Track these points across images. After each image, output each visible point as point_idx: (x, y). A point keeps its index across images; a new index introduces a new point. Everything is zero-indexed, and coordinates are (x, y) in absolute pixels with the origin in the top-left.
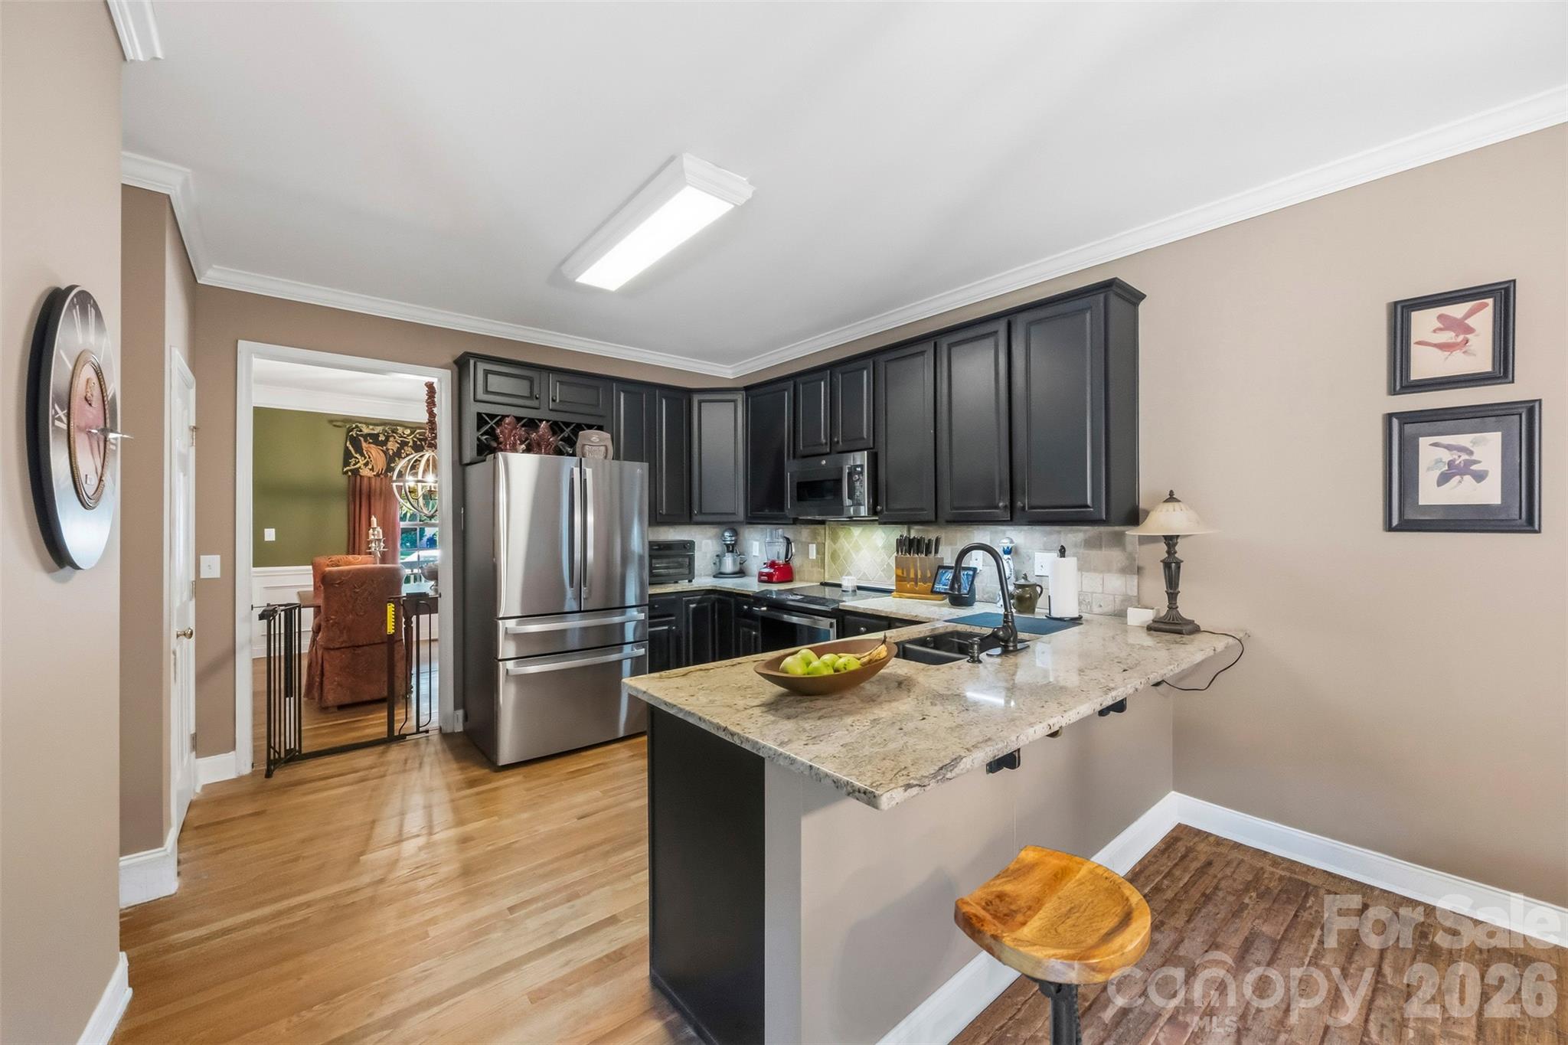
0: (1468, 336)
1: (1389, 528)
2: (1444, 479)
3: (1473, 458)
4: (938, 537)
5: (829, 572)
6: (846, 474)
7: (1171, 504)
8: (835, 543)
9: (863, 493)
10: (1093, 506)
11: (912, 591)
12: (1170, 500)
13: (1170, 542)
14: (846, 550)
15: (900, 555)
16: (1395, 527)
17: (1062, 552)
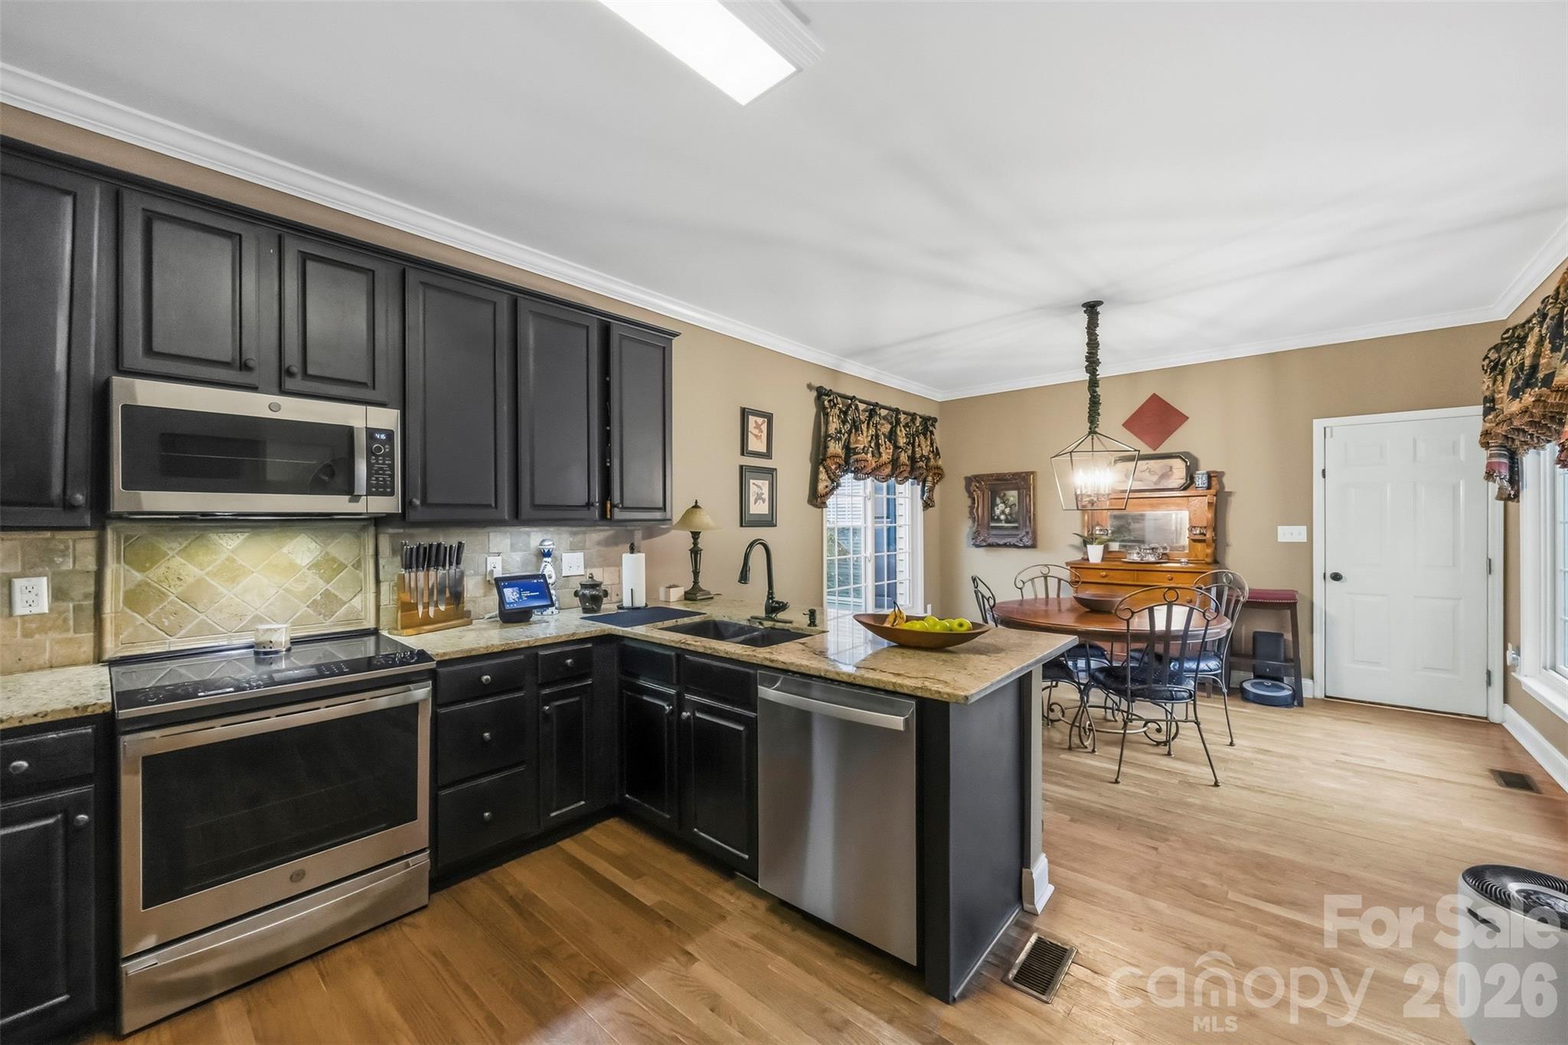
0: (762, 434)
1: (741, 525)
2: (756, 501)
3: (763, 491)
4: (460, 543)
5: (117, 635)
6: (361, 441)
7: (698, 510)
8: (142, 569)
9: (392, 476)
10: (664, 509)
11: (427, 621)
12: (696, 506)
13: (696, 535)
14: (190, 580)
15: (409, 573)
16: (744, 524)
17: (632, 550)
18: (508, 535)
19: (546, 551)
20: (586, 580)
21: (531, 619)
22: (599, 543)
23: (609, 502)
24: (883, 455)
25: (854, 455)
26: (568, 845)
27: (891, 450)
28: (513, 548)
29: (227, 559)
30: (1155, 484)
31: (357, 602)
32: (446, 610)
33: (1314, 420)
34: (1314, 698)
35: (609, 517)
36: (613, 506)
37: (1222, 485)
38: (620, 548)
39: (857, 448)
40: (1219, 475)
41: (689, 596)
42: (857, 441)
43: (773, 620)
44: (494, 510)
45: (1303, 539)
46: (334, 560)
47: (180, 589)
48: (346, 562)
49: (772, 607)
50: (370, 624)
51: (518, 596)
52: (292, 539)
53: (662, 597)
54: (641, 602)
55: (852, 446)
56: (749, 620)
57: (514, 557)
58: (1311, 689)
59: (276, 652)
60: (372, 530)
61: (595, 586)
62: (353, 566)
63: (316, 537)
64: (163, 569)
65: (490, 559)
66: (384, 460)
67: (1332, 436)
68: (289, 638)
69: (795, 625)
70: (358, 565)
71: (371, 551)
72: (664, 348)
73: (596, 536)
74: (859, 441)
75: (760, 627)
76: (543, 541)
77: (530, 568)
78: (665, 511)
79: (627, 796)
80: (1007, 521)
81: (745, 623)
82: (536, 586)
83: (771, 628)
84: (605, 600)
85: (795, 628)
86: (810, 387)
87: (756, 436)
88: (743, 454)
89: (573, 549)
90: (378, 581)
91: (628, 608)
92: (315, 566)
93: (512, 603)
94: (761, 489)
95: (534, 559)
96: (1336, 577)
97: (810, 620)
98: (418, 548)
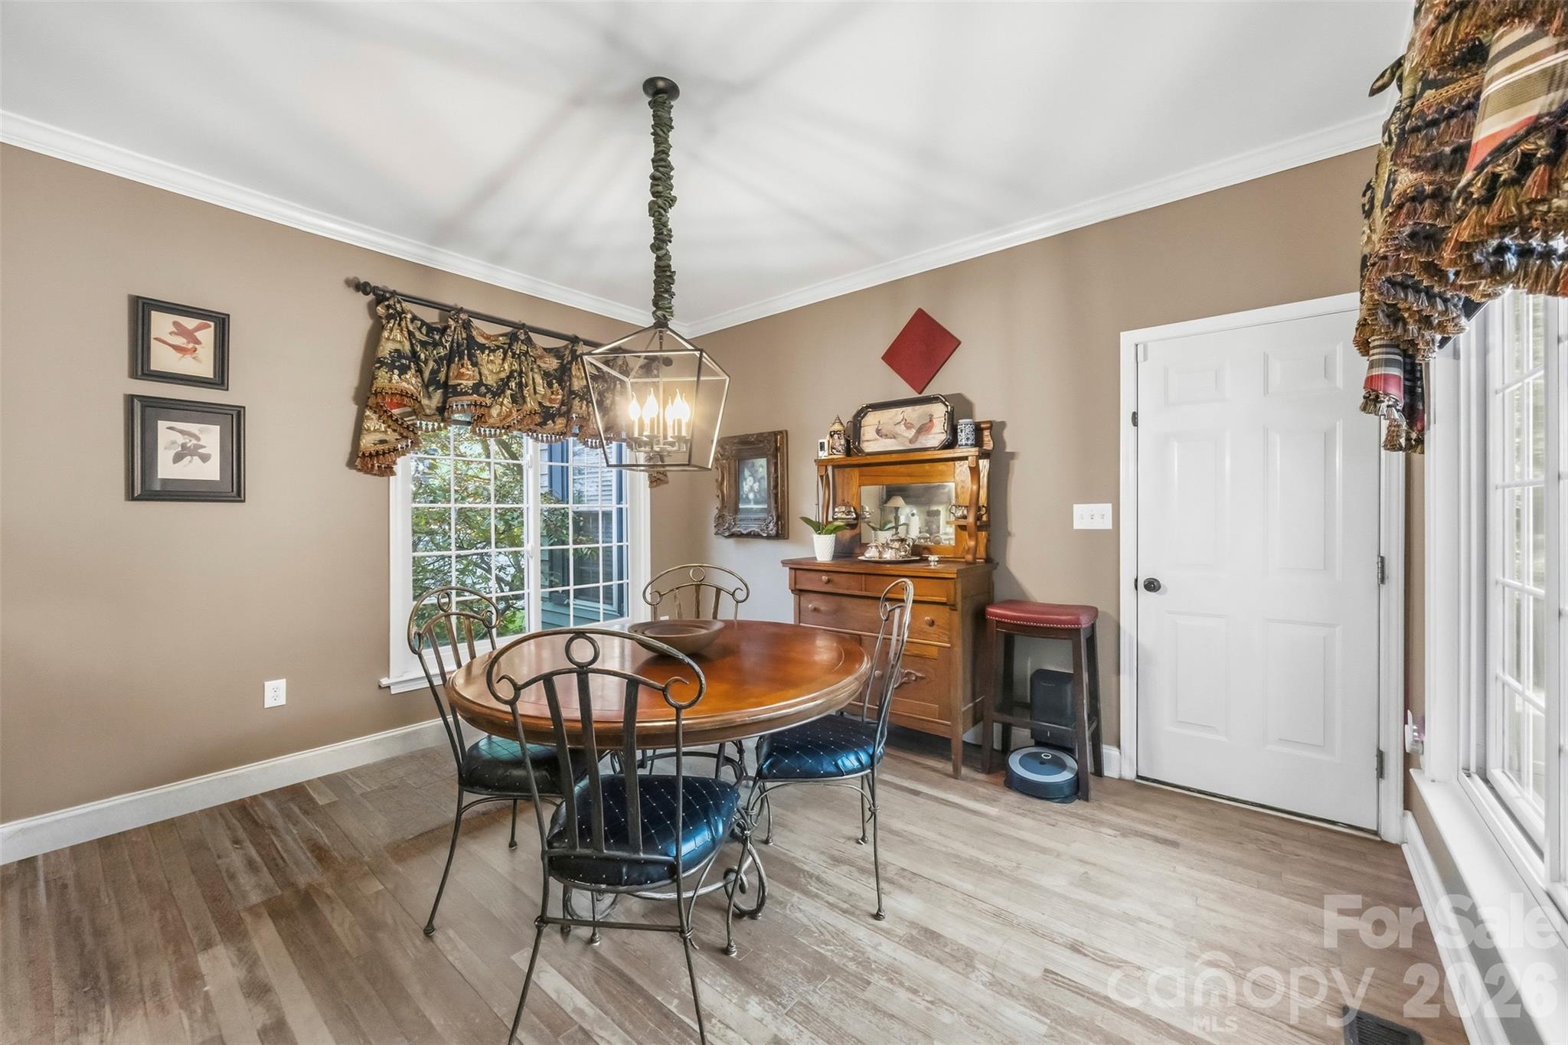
0: (197, 346)
1: (131, 496)
2: (178, 458)
3: (200, 443)
16: (139, 496)
24: (528, 399)
25: (454, 396)
27: (560, 397)
30: (911, 441)
33: (1122, 334)
34: (1121, 779)
37: (999, 441)
39: (459, 385)
40: (997, 428)
42: (460, 375)
45: (1107, 524)
55: (452, 382)
58: (1118, 763)
67: (1145, 359)
74: (463, 374)
80: (756, 502)
86: (354, 285)
88: (134, 374)
96: (1152, 586)
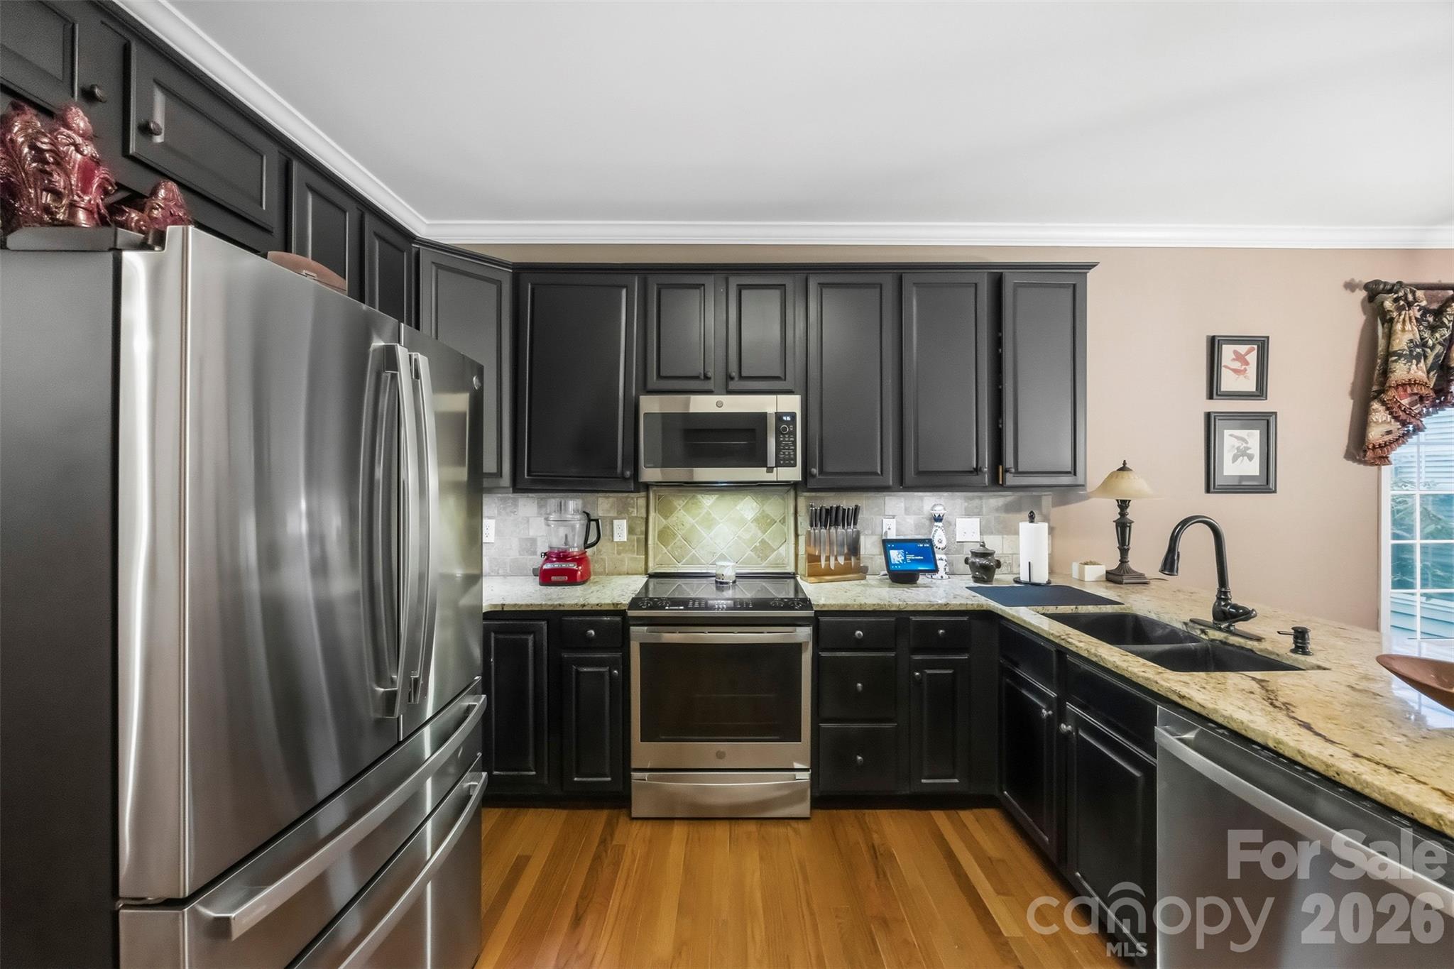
0: (1247, 367)
1: (1208, 491)
3: (1249, 445)
4: (856, 506)
5: (655, 558)
6: (772, 423)
7: (1125, 472)
8: (666, 517)
9: (795, 450)
10: (1074, 472)
11: (829, 572)
12: (1124, 468)
13: (1123, 505)
14: (688, 526)
15: (814, 530)
16: (1212, 490)
17: (1032, 518)
18: (903, 499)
19: (937, 516)
20: (977, 548)
21: (918, 582)
22: (997, 510)
23: (1001, 467)
26: (940, 818)
28: (907, 511)
29: (706, 513)
31: (782, 550)
32: (844, 564)
35: (1001, 483)
36: (1006, 471)
38: (1018, 516)
41: (1110, 576)
43: (1228, 630)
44: (881, 477)
46: (768, 516)
47: (684, 532)
48: (775, 518)
49: (1224, 612)
50: (791, 569)
51: (903, 558)
52: (742, 500)
53: (1075, 574)
54: (1041, 576)
56: (1185, 624)
57: (908, 520)
59: (727, 583)
60: (792, 493)
61: (986, 555)
62: (780, 521)
63: (757, 498)
64: (675, 519)
65: (885, 521)
66: (789, 437)
68: (734, 574)
69: (1263, 645)
70: (783, 521)
71: (792, 510)
72: (1074, 286)
73: (995, 501)
75: (1203, 636)
76: (935, 505)
77: (923, 531)
78: (1075, 474)
79: (1006, 792)
81: (1179, 626)
82: (922, 551)
83: (1221, 641)
84: (998, 571)
85: (1261, 650)
86: (1350, 286)
87: (1235, 371)
88: (1211, 397)
89: (969, 514)
90: (797, 535)
91: (1026, 583)
92: (756, 520)
93: (896, 564)
94: (1247, 443)
95: (927, 523)
97: (1295, 642)
98: (821, 510)
